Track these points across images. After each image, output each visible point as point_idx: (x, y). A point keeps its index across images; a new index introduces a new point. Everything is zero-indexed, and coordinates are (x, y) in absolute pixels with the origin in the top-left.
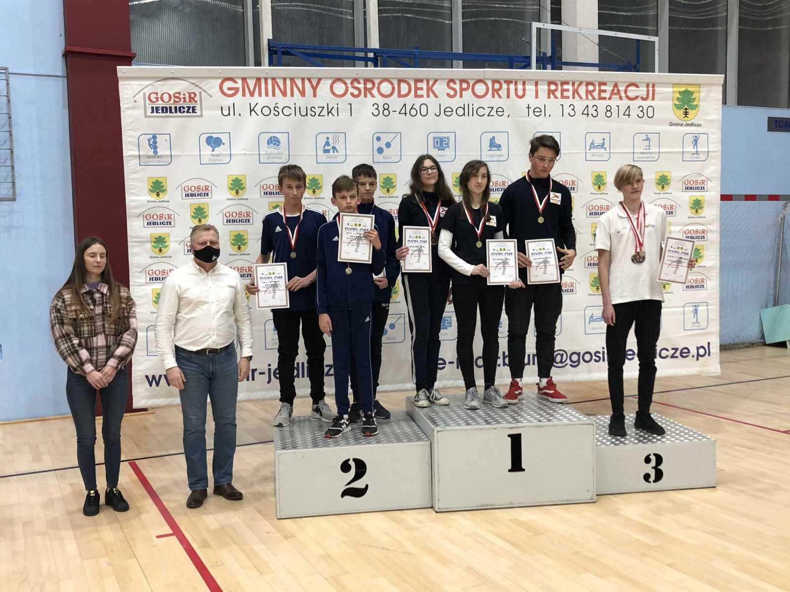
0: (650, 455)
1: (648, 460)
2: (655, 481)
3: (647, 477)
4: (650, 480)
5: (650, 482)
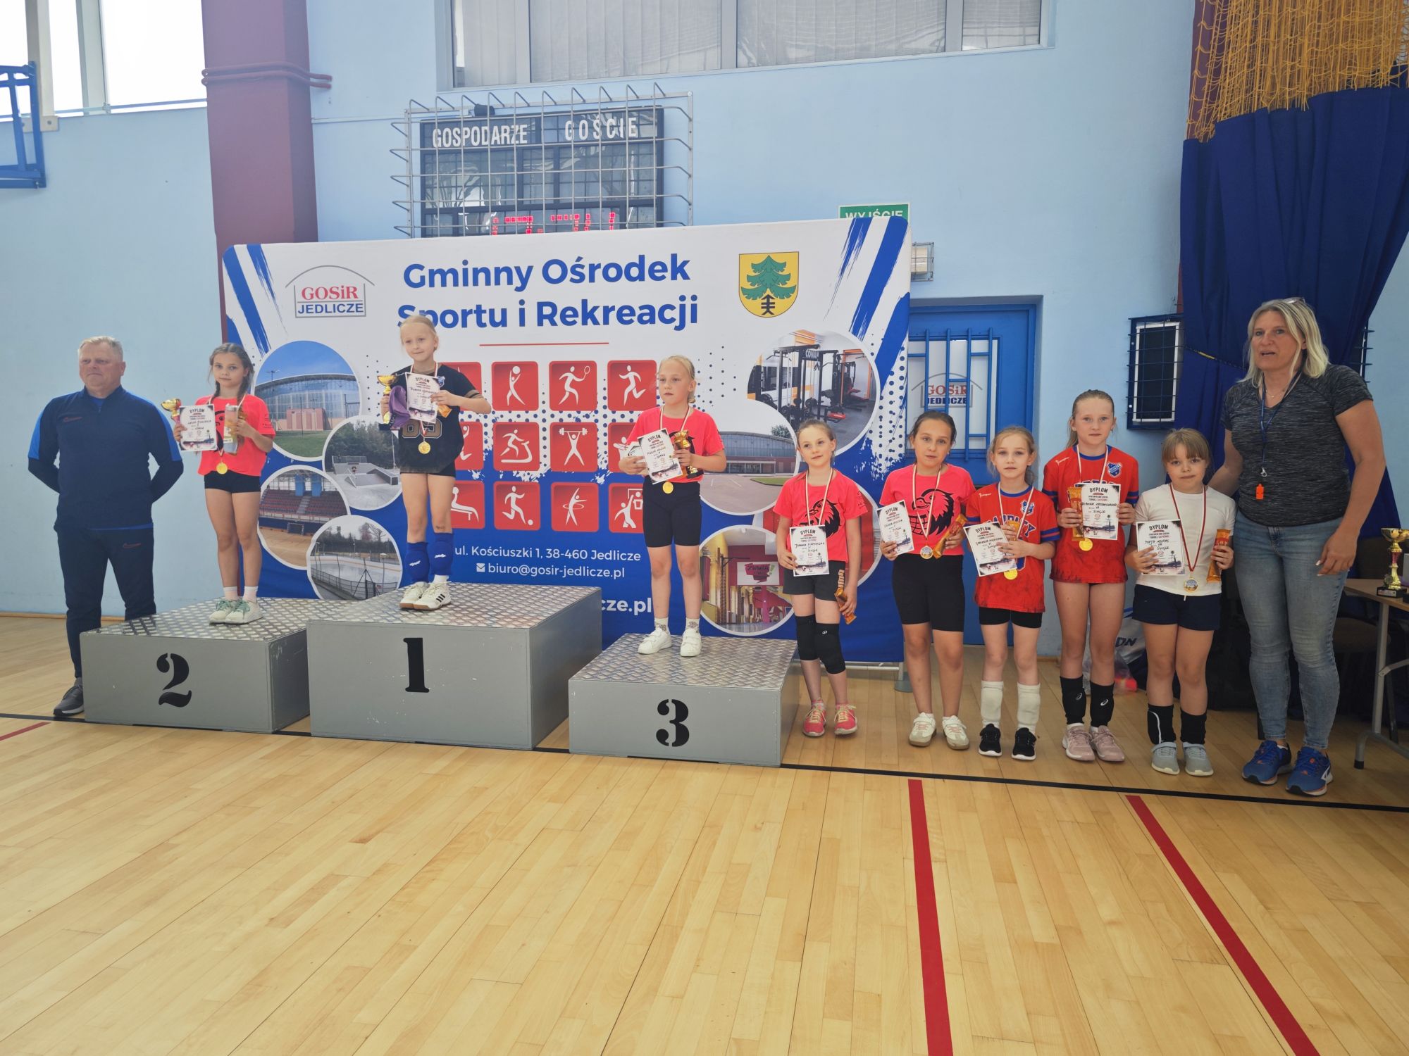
0: (667, 701)
1: (663, 709)
2: (674, 745)
3: (662, 736)
4: (666, 741)
5: (667, 744)
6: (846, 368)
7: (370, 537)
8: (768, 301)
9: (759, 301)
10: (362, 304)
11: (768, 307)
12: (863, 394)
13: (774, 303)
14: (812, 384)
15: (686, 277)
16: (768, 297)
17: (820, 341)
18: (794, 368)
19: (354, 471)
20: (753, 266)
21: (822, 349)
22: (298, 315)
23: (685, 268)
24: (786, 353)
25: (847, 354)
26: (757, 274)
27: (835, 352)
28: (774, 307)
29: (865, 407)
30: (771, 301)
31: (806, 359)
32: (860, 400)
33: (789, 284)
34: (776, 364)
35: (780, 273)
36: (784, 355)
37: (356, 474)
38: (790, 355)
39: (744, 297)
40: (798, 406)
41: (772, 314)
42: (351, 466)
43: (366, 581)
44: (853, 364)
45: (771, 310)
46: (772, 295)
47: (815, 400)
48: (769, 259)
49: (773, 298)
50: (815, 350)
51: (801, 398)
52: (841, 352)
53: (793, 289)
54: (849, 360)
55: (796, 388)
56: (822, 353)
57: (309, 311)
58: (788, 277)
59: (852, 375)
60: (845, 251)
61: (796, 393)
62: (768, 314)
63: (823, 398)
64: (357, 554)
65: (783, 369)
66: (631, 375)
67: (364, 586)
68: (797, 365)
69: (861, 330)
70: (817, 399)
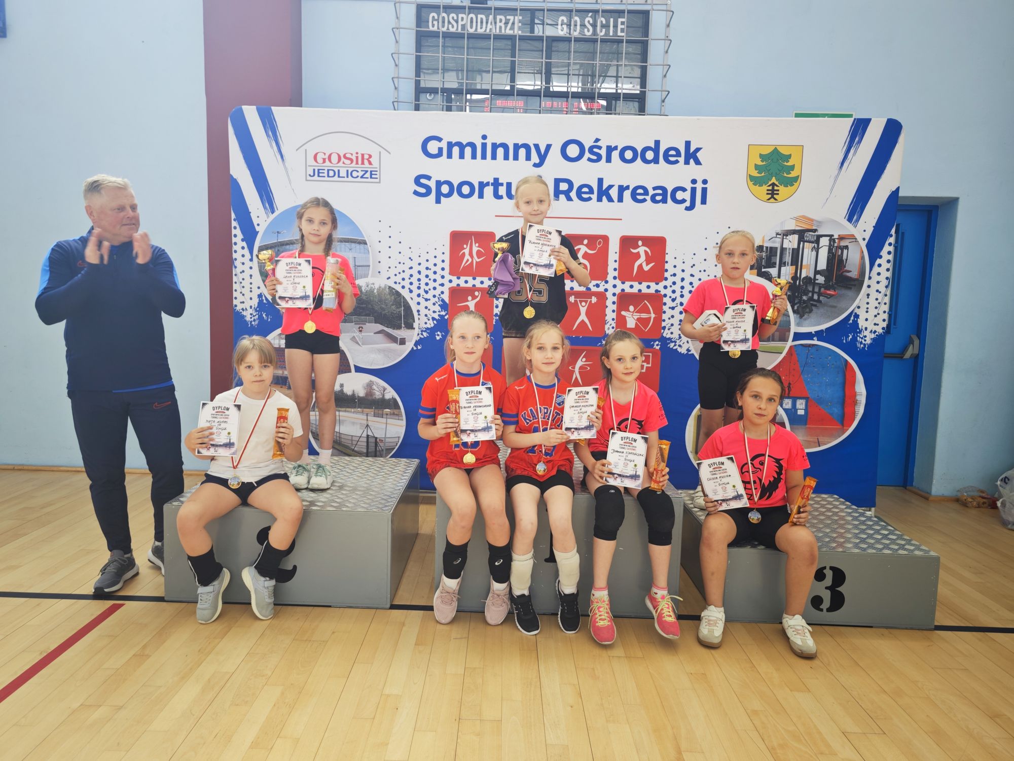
0: (824, 568)
1: (820, 575)
2: (829, 610)
3: (816, 601)
4: (821, 607)
5: (822, 610)
6: (840, 251)
7: (374, 394)
8: (773, 188)
9: (765, 188)
10: (377, 171)
11: (773, 194)
12: (854, 274)
13: (778, 190)
14: (809, 263)
15: (698, 162)
16: (773, 185)
17: (818, 226)
18: (793, 249)
19: (361, 331)
20: (761, 156)
21: (820, 233)
22: (309, 178)
23: (699, 155)
24: (787, 236)
25: (841, 238)
26: (764, 163)
27: (831, 236)
28: (778, 194)
29: (855, 285)
30: (776, 188)
31: (804, 242)
32: (851, 279)
33: (793, 174)
34: (778, 245)
35: (785, 164)
36: (785, 237)
37: (363, 334)
38: (790, 237)
39: (751, 183)
40: (795, 282)
41: (776, 199)
42: (359, 326)
43: (368, 436)
44: (847, 247)
45: (775, 196)
46: (777, 183)
47: (810, 278)
48: (776, 151)
49: (777, 186)
50: (813, 234)
51: (798, 275)
52: (836, 236)
53: (796, 179)
54: (843, 243)
55: (794, 267)
56: (819, 237)
57: (321, 175)
58: (792, 168)
59: (845, 257)
60: (845, 148)
61: (794, 271)
62: (772, 200)
63: (818, 277)
64: (359, 409)
65: (783, 250)
66: (642, 250)
67: (365, 440)
68: (796, 246)
69: (855, 218)
70: (812, 277)
